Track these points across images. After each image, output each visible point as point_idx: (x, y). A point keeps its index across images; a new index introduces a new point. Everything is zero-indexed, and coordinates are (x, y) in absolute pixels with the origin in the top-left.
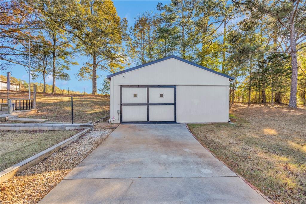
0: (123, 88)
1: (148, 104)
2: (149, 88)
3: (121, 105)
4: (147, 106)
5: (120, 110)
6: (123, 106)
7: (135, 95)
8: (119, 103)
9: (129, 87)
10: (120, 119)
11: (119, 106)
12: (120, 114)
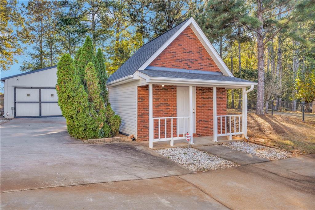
0: (16, 89)
1: (40, 102)
2: (41, 89)
3: (15, 103)
4: (39, 104)
5: (14, 107)
6: (17, 104)
7: (28, 95)
8: (14, 101)
9: (22, 88)
10: (14, 114)
11: (13, 103)
12: (14, 111)
